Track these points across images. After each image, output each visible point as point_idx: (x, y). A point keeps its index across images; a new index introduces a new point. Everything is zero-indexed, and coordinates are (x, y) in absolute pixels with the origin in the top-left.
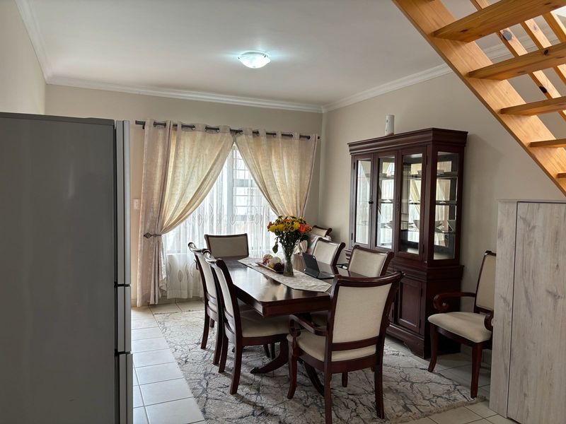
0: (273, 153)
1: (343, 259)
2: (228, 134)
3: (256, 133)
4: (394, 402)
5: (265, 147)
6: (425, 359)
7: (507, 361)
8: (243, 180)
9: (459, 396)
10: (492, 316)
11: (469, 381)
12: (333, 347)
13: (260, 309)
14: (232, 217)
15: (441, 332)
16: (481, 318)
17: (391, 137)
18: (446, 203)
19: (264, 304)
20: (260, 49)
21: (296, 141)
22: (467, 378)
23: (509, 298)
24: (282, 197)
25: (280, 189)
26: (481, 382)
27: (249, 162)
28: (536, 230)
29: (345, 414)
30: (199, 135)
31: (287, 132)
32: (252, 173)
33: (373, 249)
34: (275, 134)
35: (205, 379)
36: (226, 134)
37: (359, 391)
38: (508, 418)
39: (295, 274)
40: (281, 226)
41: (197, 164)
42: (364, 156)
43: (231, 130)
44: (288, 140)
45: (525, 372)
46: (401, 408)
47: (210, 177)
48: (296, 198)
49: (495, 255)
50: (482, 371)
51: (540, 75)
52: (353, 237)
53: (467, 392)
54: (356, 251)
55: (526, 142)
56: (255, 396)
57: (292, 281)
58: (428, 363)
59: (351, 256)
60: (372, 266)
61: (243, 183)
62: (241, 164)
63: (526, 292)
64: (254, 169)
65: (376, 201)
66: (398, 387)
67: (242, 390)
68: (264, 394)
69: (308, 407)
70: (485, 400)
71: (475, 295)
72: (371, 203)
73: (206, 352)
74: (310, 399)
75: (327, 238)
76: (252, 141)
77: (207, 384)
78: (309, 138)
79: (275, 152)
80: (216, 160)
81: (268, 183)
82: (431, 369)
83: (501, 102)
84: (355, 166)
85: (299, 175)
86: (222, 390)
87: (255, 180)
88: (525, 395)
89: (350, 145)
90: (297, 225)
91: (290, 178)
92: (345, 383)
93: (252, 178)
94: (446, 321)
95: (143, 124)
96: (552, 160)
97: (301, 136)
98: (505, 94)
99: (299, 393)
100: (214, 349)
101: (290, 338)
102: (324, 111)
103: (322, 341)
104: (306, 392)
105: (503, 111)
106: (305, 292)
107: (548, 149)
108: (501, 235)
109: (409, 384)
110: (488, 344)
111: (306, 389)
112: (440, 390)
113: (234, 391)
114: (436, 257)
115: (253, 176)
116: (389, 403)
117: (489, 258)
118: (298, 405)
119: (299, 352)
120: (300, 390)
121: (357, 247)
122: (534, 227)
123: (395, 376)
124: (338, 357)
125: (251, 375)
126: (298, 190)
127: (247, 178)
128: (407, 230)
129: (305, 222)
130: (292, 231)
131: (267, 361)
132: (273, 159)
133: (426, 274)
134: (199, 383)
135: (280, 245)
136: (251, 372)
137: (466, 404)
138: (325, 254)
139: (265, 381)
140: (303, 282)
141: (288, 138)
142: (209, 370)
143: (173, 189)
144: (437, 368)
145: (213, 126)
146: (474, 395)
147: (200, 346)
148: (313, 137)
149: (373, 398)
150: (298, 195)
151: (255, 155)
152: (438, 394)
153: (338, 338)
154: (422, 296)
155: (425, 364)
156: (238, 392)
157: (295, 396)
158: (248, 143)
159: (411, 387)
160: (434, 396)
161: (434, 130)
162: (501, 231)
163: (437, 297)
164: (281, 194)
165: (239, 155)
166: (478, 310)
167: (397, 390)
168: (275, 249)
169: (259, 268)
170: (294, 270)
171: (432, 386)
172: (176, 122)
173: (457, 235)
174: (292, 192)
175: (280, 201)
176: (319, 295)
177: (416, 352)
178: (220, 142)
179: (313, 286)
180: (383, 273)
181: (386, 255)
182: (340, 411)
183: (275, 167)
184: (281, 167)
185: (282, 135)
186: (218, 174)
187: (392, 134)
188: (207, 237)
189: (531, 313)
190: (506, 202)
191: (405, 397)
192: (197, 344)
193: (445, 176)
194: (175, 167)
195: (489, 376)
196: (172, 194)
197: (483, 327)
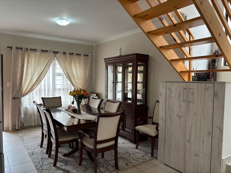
0: (72, 62)
1: (103, 106)
2: (52, 53)
3: (65, 53)
4: (122, 162)
5: (69, 59)
6: (134, 144)
7: (164, 143)
8: (59, 73)
9: (147, 158)
10: (158, 126)
11: (150, 151)
12: (97, 143)
13: (66, 129)
14: (54, 89)
15: (140, 133)
16: (154, 126)
17: (120, 56)
18: (142, 83)
19: (67, 127)
20: (65, 18)
21: (82, 57)
22: (150, 150)
23: (164, 119)
24: (77, 81)
25: (76, 77)
26: (155, 151)
27: (62, 65)
28: (173, 92)
29: (102, 170)
30: (38, 53)
31: (78, 53)
32: (63, 70)
33: (114, 101)
34: (73, 54)
35: (41, 161)
36: (51, 53)
37: (108, 159)
38: (164, 164)
39: (82, 113)
40: (75, 93)
41: (38, 66)
42: (110, 64)
43: (53, 52)
44: (78, 56)
45: (170, 146)
46: (125, 164)
47: (44, 72)
48: (83, 81)
49: (159, 102)
50: (155, 147)
51: (173, 34)
52: (107, 96)
53: (150, 155)
54: (107, 102)
55: (169, 59)
56: (64, 166)
57: (80, 116)
58: (135, 145)
59: (105, 104)
60: (113, 108)
61: (59, 75)
62: (58, 66)
63: (170, 116)
64: (64, 68)
65: (115, 82)
66: (124, 156)
67: (58, 164)
68: (68, 165)
69: (87, 168)
70: (156, 158)
71: (152, 118)
72: (113, 83)
73: (42, 149)
74: (88, 165)
75: (96, 98)
76: (63, 56)
77: (43, 163)
78: (88, 56)
79: (73, 61)
80: (47, 65)
81: (70, 75)
82: (137, 148)
83: (160, 44)
84: (107, 68)
85: (84, 71)
86: (49, 165)
87: (65, 73)
88: (170, 155)
89: (105, 59)
90: (82, 92)
91: (80, 72)
92: (103, 157)
93: (63, 72)
94: (142, 128)
95: (11, 48)
96: (178, 66)
97: (84, 55)
98: (161, 41)
99: (83, 163)
100: (46, 147)
101: (79, 140)
102: (94, 45)
103: (93, 140)
104: (87, 162)
105: (161, 47)
106: (86, 120)
107: (177, 62)
108: (161, 95)
109: (128, 154)
110: (157, 136)
111: (87, 161)
112: (140, 156)
113: (55, 165)
114: (138, 104)
115: (64, 71)
116: (121, 163)
117: (157, 103)
118: (83, 168)
119: (83, 146)
120: (84, 161)
121: (108, 101)
122: (172, 91)
123: (123, 152)
124: (99, 146)
125: (63, 157)
126: (84, 78)
127: (61, 72)
128: (127, 93)
129: (86, 91)
130: (80, 95)
131: (70, 150)
132: (73, 64)
133: (134, 110)
134: (39, 163)
135: (75, 101)
136: (63, 156)
137: (150, 160)
138: (95, 104)
139: (69, 159)
140: (85, 116)
141: (79, 55)
142: (43, 157)
143: (27, 77)
144: (139, 147)
145: (45, 49)
146: (152, 156)
147: (40, 146)
148: (90, 55)
149: (114, 162)
150: (84, 79)
151: (64, 62)
152: (139, 157)
153: (99, 138)
154: (133, 119)
155: (134, 146)
156: (57, 165)
157: (82, 164)
158: (61, 57)
159: (129, 155)
160: (138, 158)
161: (136, 54)
162: (161, 93)
163: (138, 119)
164: (76, 79)
165: (57, 62)
166: (153, 124)
167: (123, 157)
168: (73, 103)
169: (66, 111)
170: (81, 111)
171: (137, 154)
172: (27, 47)
173: (146, 95)
174: (81, 78)
175: (76, 82)
176: (92, 121)
177: (131, 141)
178: (48, 57)
179: (89, 118)
180: (118, 110)
181: (119, 103)
182: (101, 168)
183: (73, 68)
184: (76, 68)
185: (76, 54)
186: (48, 71)
187: (121, 55)
188: (43, 98)
189: (172, 124)
190: (163, 82)
191: (127, 160)
192: (39, 145)
193: (141, 72)
194: (27, 67)
195: (157, 148)
196: (26, 80)
197: (155, 130)
